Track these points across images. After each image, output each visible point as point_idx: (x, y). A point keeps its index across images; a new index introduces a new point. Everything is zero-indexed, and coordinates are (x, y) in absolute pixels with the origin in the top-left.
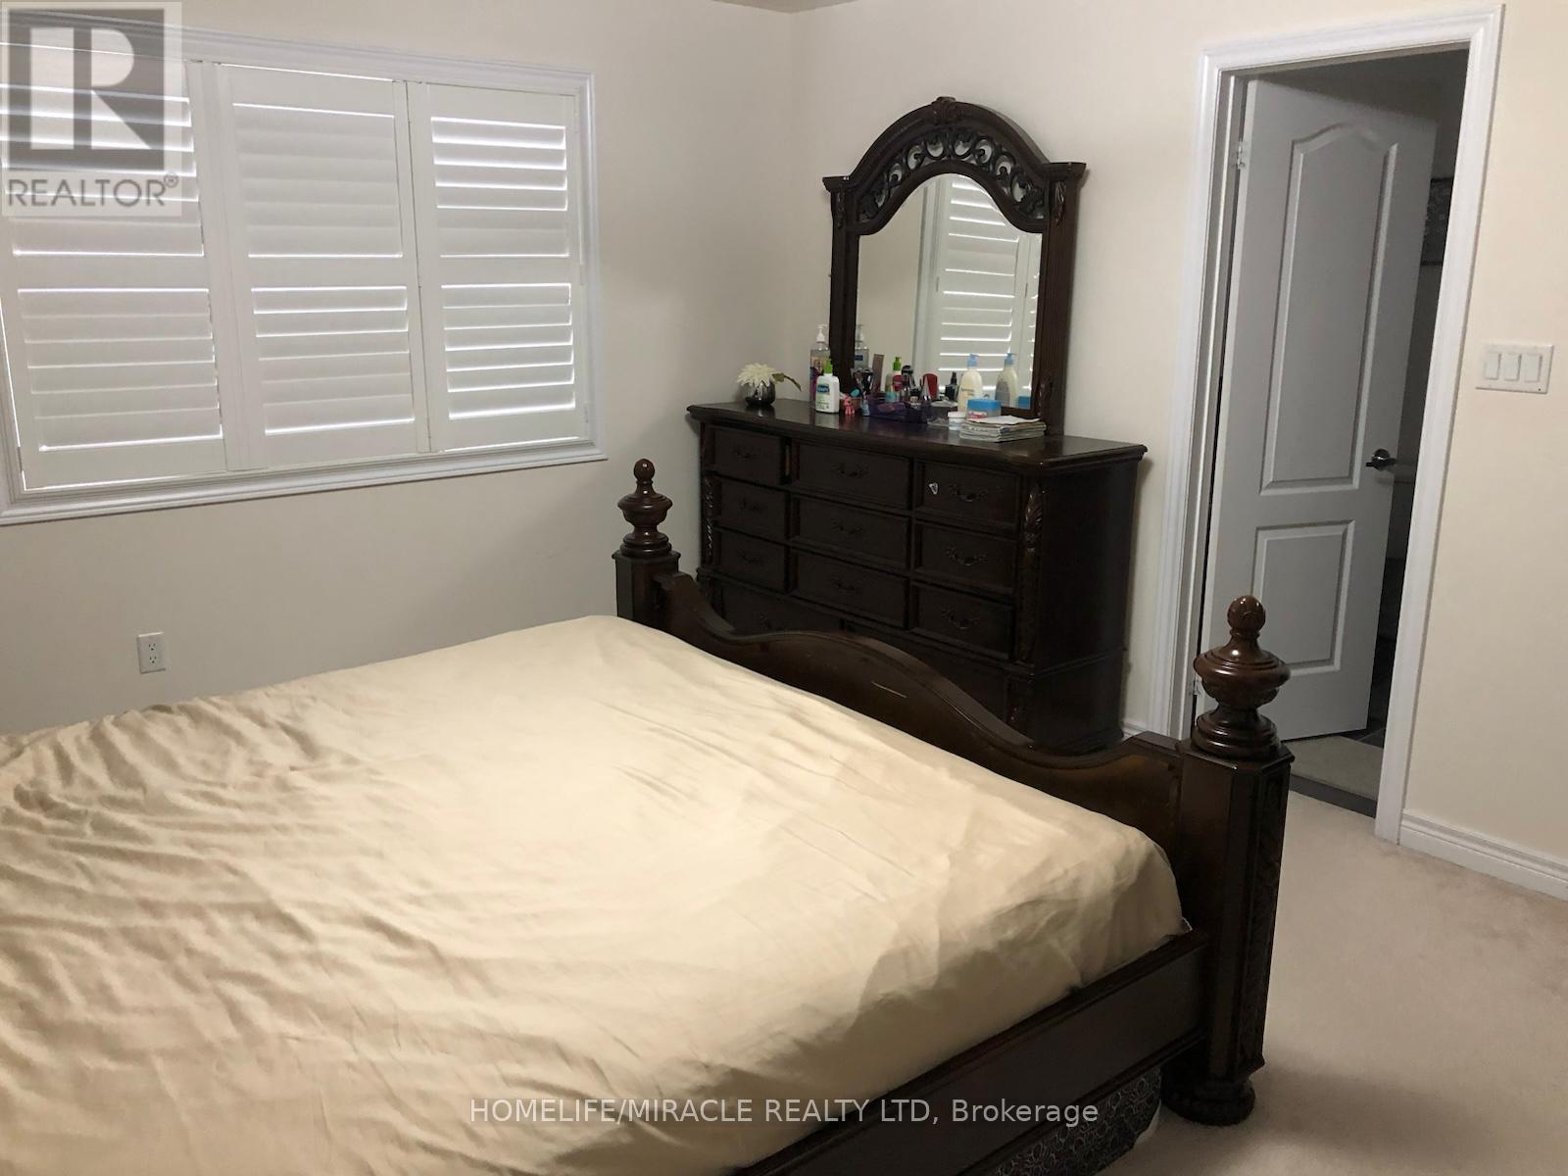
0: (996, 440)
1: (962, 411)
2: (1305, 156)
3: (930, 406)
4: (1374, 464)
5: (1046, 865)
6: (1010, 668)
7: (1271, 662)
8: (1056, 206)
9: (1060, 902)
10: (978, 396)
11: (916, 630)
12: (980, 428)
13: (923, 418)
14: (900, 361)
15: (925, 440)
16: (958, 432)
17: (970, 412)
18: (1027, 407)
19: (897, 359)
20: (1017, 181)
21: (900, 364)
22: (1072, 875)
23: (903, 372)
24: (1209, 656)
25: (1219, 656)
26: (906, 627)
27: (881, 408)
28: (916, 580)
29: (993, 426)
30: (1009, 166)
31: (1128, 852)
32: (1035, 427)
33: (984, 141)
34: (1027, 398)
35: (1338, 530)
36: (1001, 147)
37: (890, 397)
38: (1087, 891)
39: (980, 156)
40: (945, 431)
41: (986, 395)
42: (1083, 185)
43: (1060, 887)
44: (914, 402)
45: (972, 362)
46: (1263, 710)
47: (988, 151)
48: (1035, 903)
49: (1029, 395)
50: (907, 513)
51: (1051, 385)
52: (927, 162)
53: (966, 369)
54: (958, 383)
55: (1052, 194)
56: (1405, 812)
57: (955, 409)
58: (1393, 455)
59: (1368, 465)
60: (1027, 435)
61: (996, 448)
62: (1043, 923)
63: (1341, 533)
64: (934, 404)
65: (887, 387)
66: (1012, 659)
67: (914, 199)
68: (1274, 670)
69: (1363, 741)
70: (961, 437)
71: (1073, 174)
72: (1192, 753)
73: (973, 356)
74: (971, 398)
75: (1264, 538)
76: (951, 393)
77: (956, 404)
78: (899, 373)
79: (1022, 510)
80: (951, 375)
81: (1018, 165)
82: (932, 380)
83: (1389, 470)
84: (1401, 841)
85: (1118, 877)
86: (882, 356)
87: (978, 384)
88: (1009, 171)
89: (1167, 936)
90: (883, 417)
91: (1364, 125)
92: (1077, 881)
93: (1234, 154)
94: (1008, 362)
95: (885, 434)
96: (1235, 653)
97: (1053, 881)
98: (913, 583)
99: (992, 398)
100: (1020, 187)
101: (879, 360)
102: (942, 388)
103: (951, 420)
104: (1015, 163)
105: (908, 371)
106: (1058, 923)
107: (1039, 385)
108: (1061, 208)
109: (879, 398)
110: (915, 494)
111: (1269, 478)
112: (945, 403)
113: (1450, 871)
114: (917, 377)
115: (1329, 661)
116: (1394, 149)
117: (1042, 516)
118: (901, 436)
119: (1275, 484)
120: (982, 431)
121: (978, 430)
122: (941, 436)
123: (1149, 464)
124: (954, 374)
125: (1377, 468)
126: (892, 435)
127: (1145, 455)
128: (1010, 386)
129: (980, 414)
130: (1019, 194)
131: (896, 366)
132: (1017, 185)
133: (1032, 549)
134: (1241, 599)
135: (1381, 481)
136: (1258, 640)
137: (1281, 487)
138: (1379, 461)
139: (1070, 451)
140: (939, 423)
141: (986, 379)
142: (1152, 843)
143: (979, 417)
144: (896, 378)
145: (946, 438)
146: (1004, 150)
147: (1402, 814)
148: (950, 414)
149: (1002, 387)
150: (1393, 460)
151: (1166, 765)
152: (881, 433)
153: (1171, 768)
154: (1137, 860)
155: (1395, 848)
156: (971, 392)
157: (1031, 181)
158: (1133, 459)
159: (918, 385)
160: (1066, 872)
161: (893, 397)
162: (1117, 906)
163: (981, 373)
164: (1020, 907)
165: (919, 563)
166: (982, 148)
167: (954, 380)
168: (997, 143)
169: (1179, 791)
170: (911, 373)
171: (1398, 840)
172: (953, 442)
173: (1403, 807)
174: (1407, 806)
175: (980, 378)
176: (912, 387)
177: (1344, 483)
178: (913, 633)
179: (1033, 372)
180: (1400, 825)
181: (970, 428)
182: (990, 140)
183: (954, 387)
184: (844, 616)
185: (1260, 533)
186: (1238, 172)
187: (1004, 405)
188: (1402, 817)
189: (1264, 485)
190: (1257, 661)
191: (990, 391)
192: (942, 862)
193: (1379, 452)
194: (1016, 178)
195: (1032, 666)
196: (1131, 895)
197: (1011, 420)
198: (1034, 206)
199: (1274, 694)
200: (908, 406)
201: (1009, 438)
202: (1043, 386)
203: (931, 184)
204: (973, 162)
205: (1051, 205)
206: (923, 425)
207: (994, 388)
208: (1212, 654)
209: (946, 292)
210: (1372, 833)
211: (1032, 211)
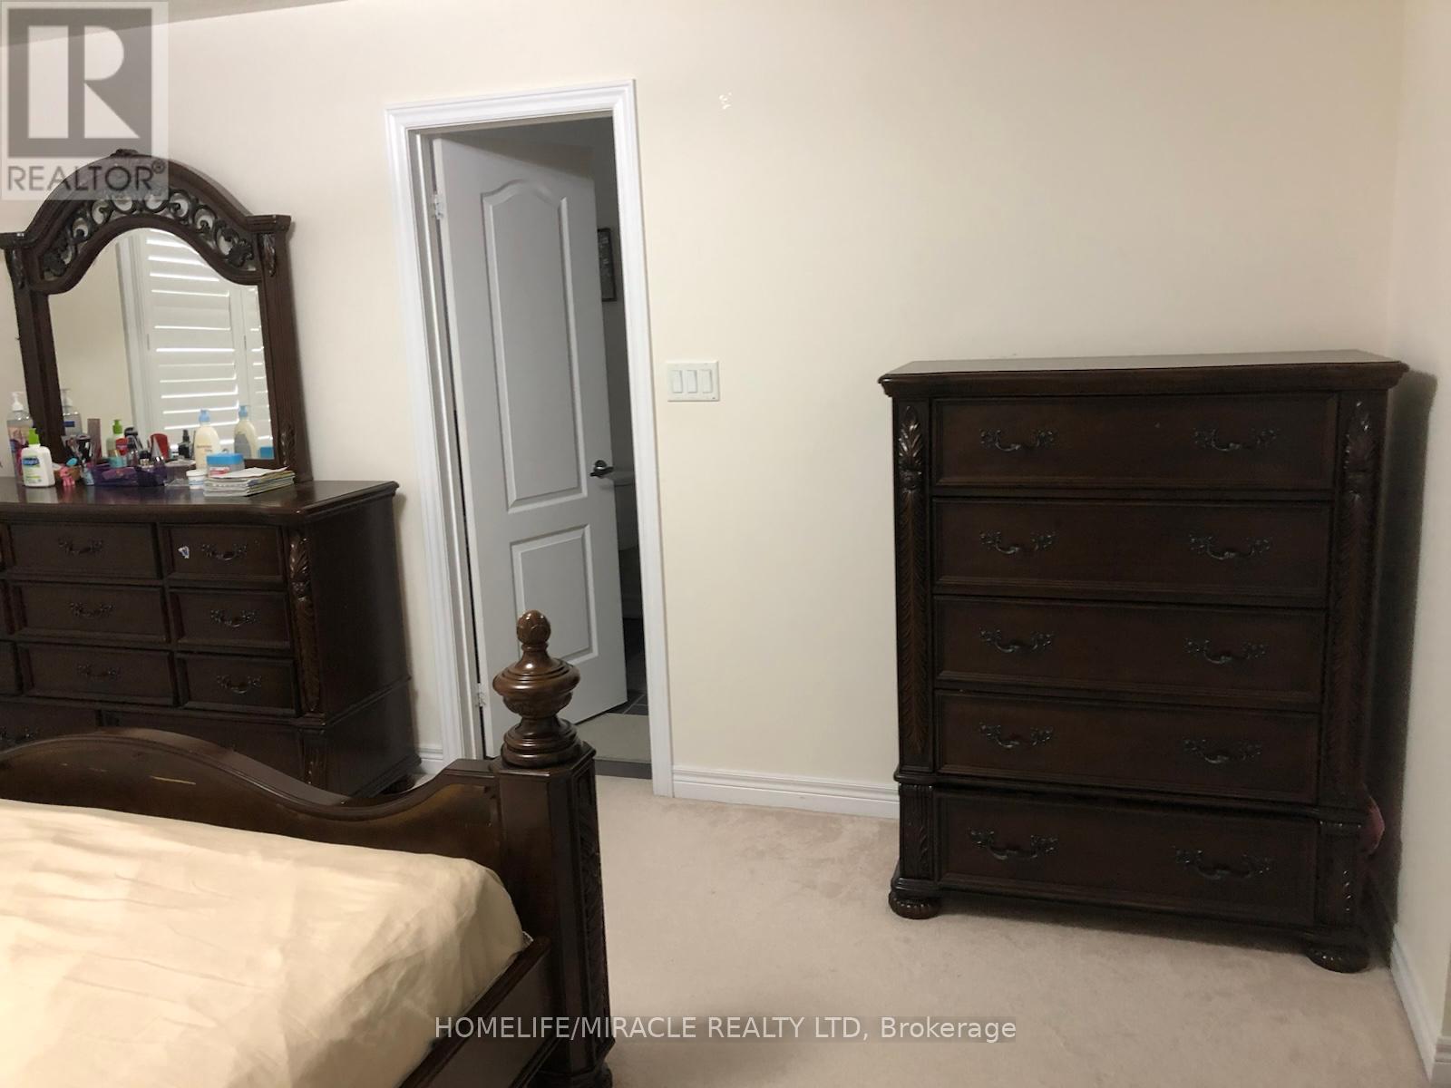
0: (245, 494)
1: (202, 468)
2: (494, 207)
3: (165, 467)
4: (596, 474)
5: (386, 925)
6: (300, 722)
7: (562, 669)
8: (267, 258)
9: (407, 960)
10: (217, 451)
11: (189, 704)
12: (225, 484)
13: (158, 480)
14: (120, 423)
15: (164, 502)
16: (201, 490)
17: (211, 469)
18: (272, 457)
19: (116, 421)
20: (222, 234)
21: (120, 427)
22: (414, 927)
23: (126, 435)
24: (506, 674)
25: (513, 674)
26: (177, 704)
27: (106, 475)
28: (182, 652)
29: (239, 480)
30: (210, 221)
31: (463, 885)
32: (284, 477)
33: (177, 194)
34: (270, 448)
35: (576, 535)
36: (197, 200)
37: (116, 463)
38: (432, 939)
39: (176, 210)
40: (186, 491)
41: (224, 450)
42: (291, 236)
43: (404, 943)
44: (146, 465)
45: (204, 418)
46: (561, 715)
47: (185, 206)
48: (382, 969)
49: (271, 445)
50: (160, 583)
51: (292, 433)
52: (115, 216)
53: (198, 425)
54: (191, 440)
55: (261, 247)
56: (675, 767)
57: (194, 467)
58: (610, 464)
59: (592, 475)
60: (276, 485)
61: (246, 502)
62: (394, 987)
63: (580, 537)
64: (168, 465)
65: (110, 453)
66: (300, 714)
67: (106, 256)
68: (567, 675)
69: (627, 713)
70: (206, 495)
71: (279, 227)
72: (504, 771)
73: (203, 412)
74: (209, 454)
75: (518, 552)
76: (185, 451)
77: (194, 462)
78: (122, 436)
79: (286, 562)
80: (182, 434)
81: (219, 218)
82: (162, 440)
83: (608, 477)
84: (677, 796)
85: (459, 914)
86: (98, 420)
87: (213, 439)
88: (211, 225)
89: (513, 955)
90: (110, 484)
91: (539, 181)
92: (420, 932)
93: (431, 206)
94: (243, 414)
95: (113, 502)
96: (529, 666)
97: (396, 940)
98: (178, 655)
99: (232, 452)
100: (226, 240)
101: (95, 425)
102: (174, 447)
103: (191, 479)
104: (216, 218)
105: (131, 433)
106: (408, 983)
107: (279, 436)
108: (273, 261)
109: (102, 465)
110: (164, 561)
111: (513, 496)
112: (181, 462)
113: (717, 809)
114: (144, 438)
115: (589, 650)
116: (564, 202)
117: (307, 563)
118: (137, 502)
119: (519, 501)
120: (227, 486)
121: (222, 486)
122: (182, 496)
123: (403, 499)
124: (185, 432)
125: (599, 476)
126: (124, 502)
127: (398, 490)
128: (249, 439)
129: (222, 469)
130: (225, 248)
131: (116, 429)
132: (222, 239)
133: (303, 599)
134: (525, 616)
135: (604, 488)
136: (548, 649)
137: (526, 504)
138: (600, 471)
139: (322, 496)
140: (177, 483)
141: (222, 433)
142: (483, 868)
143: (222, 472)
144: (119, 442)
145: (188, 497)
146: (201, 203)
147: (672, 771)
148: (189, 473)
149: (241, 440)
150: (612, 468)
151: (483, 788)
152: (113, 503)
153: (487, 789)
154: (473, 889)
155: (674, 802)
156: (208, 448)
157: (236, 235)
158: (387, 496)
159: (145, 446)
160: (407, 925)
161: (120, 461)
162: (463, 945)
163: (215, 427)
164: (368, 979)
165: (181, 634)
166: (177, 201)
167: (186, 438)
168: (193, 197)
169: (499, 809)
170: (136, 434)
171: (673, 793)
172: (198, 501)
173: (672, 764)
174: (675, 762)
175: (215, 433)
176: (141, 450)
177: (574, 493)
178: (186, 709)
179: (272, 422)
180: (673, 780)
181: (214, 485)
182: (185, 195)
183: (187, 445)
184: (99, 706)
185: (514, 547)
186: (438, 223)
187: (245, 457)
188: (673, 774)
189: (510, 502)
190: (551, 670)
191: (228, 445)
192: (274, 959)
193: (599, 463)
194: (219, 232)
195: (323, 715)
196: (474, 926)
197: (258, 472)
198: (244, 259)
199: (569, 697)
200: (139, 470)
201: (258, 492)
202: (283, 435)
203: (123, 239)
204: (170, 216)
205: (262, 257)
206: (160, 488)
207: (232, 441)
208: (509, 671)
209: (158, 350)
210: (652, 792)
211: (242, 264)
